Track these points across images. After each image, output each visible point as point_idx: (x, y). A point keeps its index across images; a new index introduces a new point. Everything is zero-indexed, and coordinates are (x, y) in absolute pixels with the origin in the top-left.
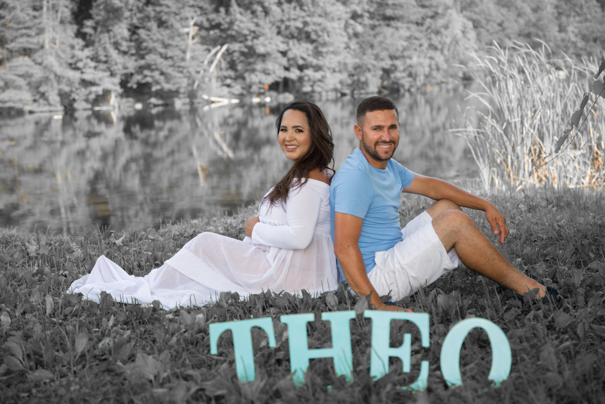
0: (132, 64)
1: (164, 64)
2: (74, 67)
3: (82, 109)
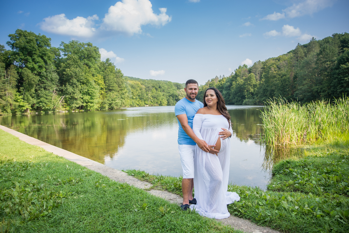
0: (35, 101)
1: (46, 101)
2: (16, 101)
3: (18, 114)
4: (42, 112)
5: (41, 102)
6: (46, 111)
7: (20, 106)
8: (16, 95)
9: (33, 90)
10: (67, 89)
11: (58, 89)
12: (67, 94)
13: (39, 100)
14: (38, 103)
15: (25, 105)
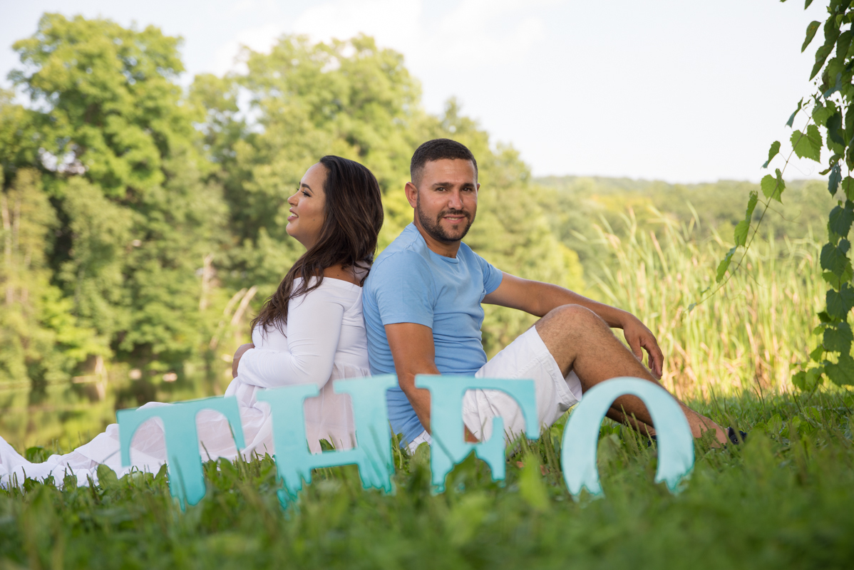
0: (126, 318)
1: (170, 317)
2: (46, 324)
3: (57, 381)
4: (156, 365)
5: (149, 321)
6: (175, 360)
7: (62, 346)
8: (45, 299)
9: (112, 274)
10: (261, 260)
11: (227, 262)
12: (263, 280)
13: (140, 315)
14: (138, 325)
15: (84, 340)
